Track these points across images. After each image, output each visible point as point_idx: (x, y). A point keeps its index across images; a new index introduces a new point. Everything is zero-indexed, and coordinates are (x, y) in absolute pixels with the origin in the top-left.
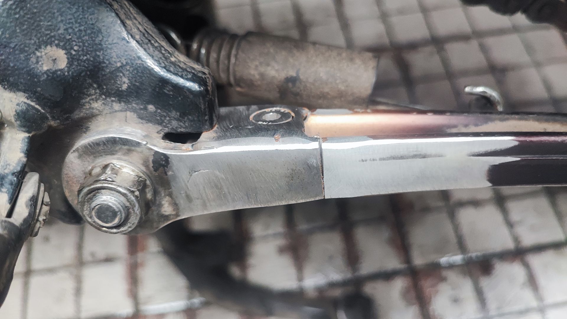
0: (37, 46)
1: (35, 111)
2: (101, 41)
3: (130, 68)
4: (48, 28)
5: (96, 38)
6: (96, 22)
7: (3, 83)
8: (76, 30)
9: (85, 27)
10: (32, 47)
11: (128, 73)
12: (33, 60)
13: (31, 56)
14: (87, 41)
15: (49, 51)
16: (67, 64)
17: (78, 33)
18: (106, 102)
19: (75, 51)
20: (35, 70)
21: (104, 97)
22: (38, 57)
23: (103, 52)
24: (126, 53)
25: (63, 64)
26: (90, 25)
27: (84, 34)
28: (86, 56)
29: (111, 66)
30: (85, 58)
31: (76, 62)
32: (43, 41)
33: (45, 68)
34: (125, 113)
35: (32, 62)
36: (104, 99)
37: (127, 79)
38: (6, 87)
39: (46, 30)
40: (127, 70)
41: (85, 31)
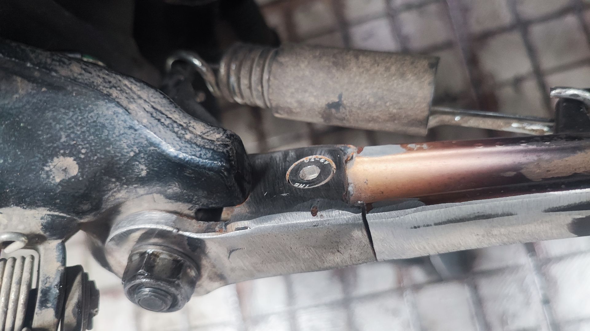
0: (43, 161)
1: (61, 219)
2: (107, 135)
3: (144, 155)
4: (49, 141)
5: (102, 134)
6: (97, 119)
7: (21, 205)
8: (79, 133)
9: (87, 128)
10: (38, 164)
11: (143, 160)
12: (44, 176)
13: (40, 173)
14: (93, 140)
15: (57, 163)
16: (79, 170)
17: (81, 135)
18: (129, 190)
19: (83, 154)
20: (48, 185)
21: (125, 186)
22: (47, 172)
23: (113, 146)
24: (136, 141)
25: (74, 170)
26: (92, 124)
27: (89, 134)
28: (96, 155)
29: (125, 157)
30: (96, 158)
31: (87, 164)
32: (47, 154)
33: (58, 180)
34: (152, 195)
35: (43, 178)
36: (126, 188)
37: (144, 166)
38: (25, 207)
39: (47, 143)
40: (142, 158)
41: (88, 131)
